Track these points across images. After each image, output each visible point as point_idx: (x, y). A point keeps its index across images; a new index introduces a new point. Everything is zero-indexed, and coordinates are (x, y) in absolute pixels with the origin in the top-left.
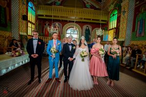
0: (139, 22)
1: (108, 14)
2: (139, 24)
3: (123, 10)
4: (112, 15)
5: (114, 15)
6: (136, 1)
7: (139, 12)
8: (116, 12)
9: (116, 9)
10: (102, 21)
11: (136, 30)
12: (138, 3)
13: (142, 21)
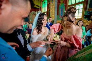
0: (60, 9)
2: (60, 10)
7: (60, 3)
10: (37, 6)
11: (59, 14)
13: (62, 9)
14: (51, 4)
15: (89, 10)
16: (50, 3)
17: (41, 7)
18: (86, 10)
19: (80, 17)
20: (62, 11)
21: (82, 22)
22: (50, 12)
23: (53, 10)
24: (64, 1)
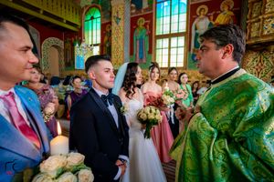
0: (138, 41)
1: (80, 12)
3: (114, 14)
4: (89, 18)
5: (92, 18)
6: (132, 8)
7: (137, 26)
8: (97, 14)
9: (97, 7)
11: (134, 53)
12: (134, 11)
13: (141, 41)
14: (114, 24)
15: (194, 50)
16: (110, 23)
17: (81, 29)
18: (190, 50)
19: (181, 65)
20: (141, 47)
21: (185, 76)
22: (110, 47)
23: (121, 43)
24: (146, 24)
